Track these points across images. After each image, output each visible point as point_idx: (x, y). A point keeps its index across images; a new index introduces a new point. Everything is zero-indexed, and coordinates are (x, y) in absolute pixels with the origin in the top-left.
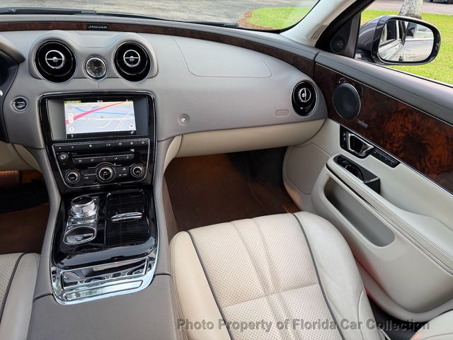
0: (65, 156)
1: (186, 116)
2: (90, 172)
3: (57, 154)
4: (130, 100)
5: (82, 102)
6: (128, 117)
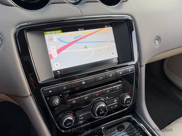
1: (159, 38)
2: (84, 112)
3: (48, 98)
4: (109, 26)
5: (63, 32)
6: (109, 44)
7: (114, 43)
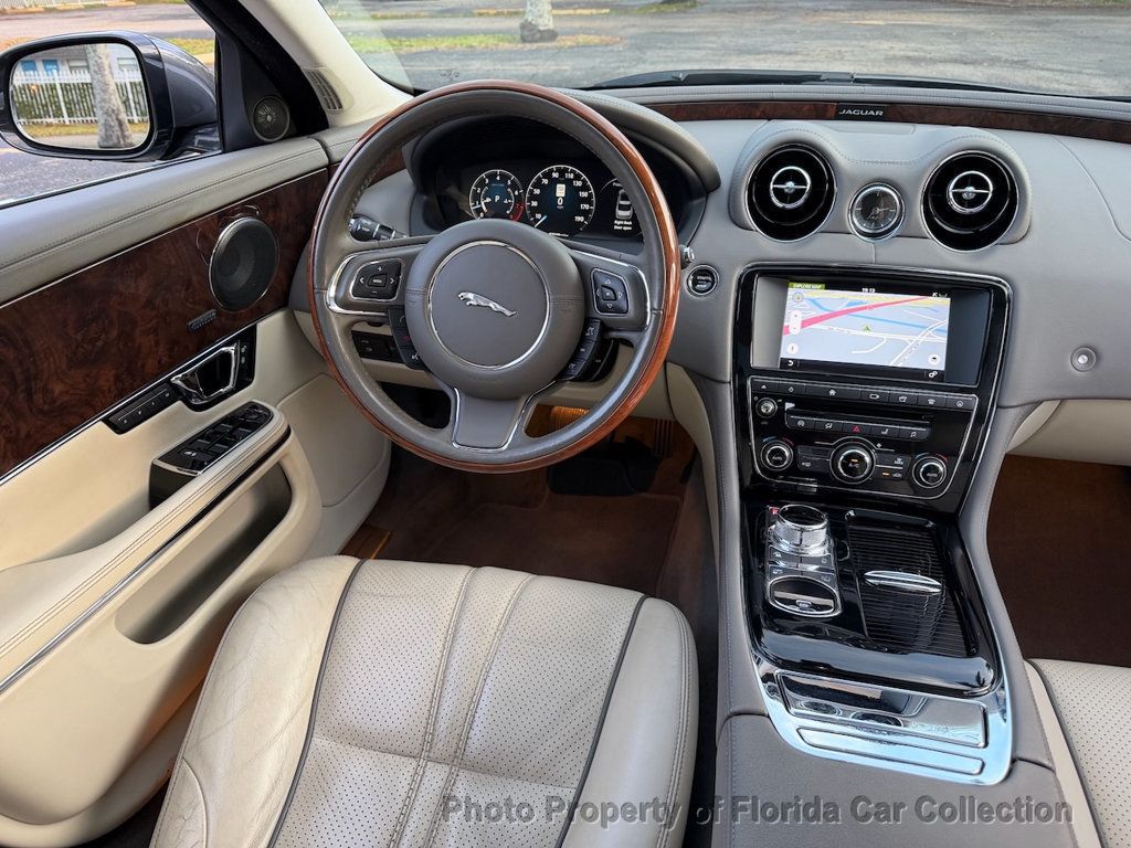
0: (771, 407)
1: (1093, 353)
2: (816, 453)
3: (756, 398)
4: (943, 294)
5: (827, 288)
6: (930, 335)
7: (946, 335)
